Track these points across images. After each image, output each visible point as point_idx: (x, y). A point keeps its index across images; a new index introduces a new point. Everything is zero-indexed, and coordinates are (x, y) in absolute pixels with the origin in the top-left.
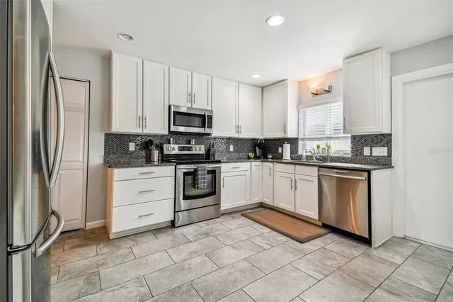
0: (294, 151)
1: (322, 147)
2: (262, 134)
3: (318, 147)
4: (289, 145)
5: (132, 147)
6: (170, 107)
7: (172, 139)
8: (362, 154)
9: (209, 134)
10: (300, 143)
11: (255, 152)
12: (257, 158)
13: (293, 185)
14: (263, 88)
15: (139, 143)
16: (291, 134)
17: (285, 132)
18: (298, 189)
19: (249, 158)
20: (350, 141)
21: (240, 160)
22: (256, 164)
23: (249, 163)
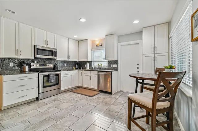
0: (90, 66)
1: (99, 65)
2: (78, 60)
3: (98, 65)
4: (89, 64)
5: (12, 65)
6: (34, 46)
7: (35, 61)
8: (110, 66)
9: (55, 59)
10: (93, 63)
11: (76, 66)
12: (76, 69)
13: (90, 78)
14: (79, 41)
15: (16, 62)
16: (89, 60)
17: (87, 59)
18: (91, 80)
19: (73, 69)
20: (107, 63)
21: (69, 70)
22: (76, 71)
23: (73, 71)
